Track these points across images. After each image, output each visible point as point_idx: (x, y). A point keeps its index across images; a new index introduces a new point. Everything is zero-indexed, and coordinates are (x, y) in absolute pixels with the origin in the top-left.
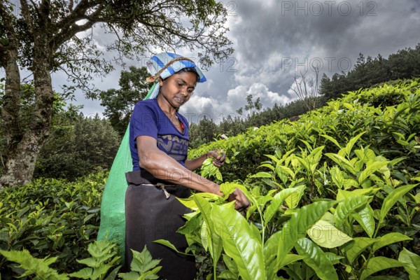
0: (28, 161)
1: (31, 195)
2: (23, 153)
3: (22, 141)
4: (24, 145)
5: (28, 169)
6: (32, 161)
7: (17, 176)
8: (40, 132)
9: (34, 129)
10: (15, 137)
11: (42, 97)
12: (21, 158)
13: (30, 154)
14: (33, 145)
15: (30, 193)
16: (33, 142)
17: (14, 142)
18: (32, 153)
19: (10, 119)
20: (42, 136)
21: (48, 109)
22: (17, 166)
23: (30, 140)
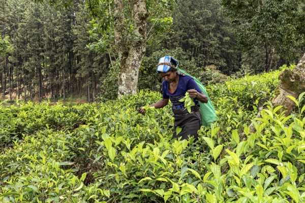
0: (134, 75)
1: (138, 104)
2: (130, 68)
3: (128, 58)
4: (130, 61)
5: (134, 81)
6: (136, 75)
7: (128, 87)
8: (139, 49)
9: (135, 46)
10: (124, 53)
11: (139, 14)
12: (129, 73)
13: (134, 69)
14: (135, 61)
15: (137, 102)
16: (135, 58)
17: (124, 58)
18: (136, 68)
19: (120, 38)
20: (141, 52)
21: (143, 25)
22: (127, 79)
23: (133, 57)
